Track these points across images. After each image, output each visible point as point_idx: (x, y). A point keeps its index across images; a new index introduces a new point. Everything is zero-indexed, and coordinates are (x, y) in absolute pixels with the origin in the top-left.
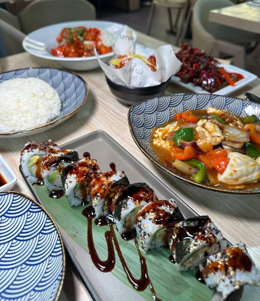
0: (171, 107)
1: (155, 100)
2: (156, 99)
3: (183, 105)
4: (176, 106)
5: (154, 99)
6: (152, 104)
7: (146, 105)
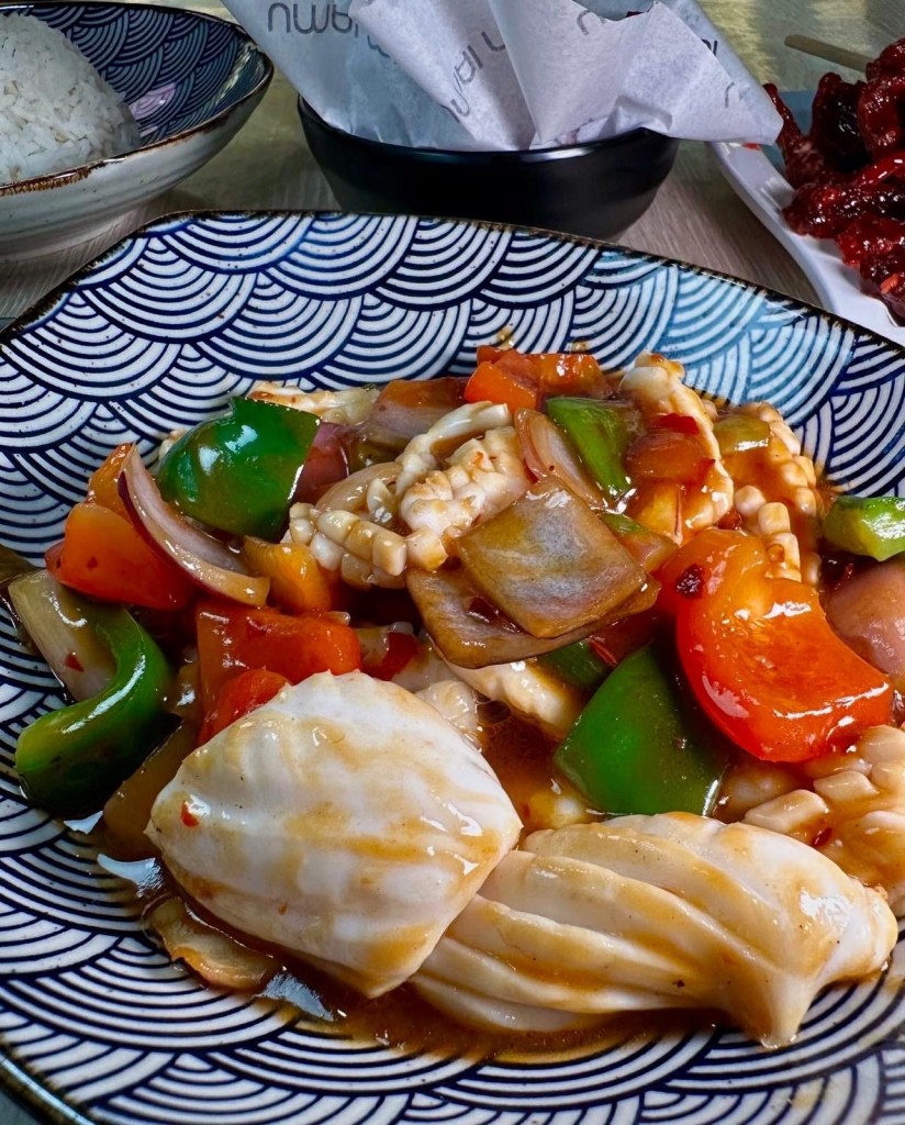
0: (489, 301)
1: (392, 233)
2: (401, 220)
3: (576, 312)
4: (524, 306)
5: (387, 221)
6: (357, 241)
7: (312, 235)
